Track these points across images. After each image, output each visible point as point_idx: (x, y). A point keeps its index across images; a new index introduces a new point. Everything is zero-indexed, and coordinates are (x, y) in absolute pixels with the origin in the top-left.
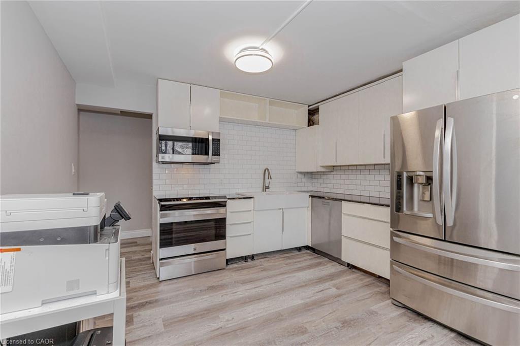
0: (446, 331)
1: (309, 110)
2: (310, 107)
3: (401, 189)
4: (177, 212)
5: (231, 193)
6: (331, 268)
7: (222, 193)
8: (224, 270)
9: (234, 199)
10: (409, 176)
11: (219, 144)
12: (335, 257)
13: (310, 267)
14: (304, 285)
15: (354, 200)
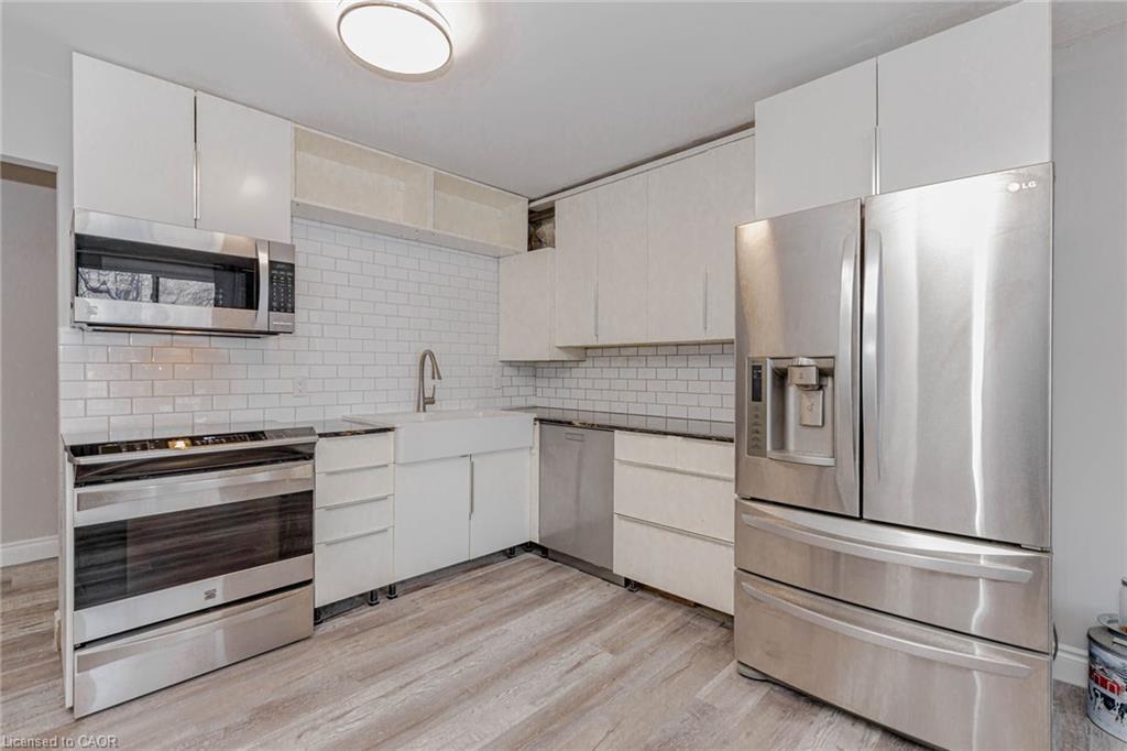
0: (860, 730)
1: (531, 212)
2: (533, 205)
3: (760, 400)
4: (151, 486)
5: (327, 418)
6: (588, 596)
7: (302, 419)
8: (308, 643)
9: (337, 434)
10: (779, 369)
11: (293, 278)
12: (597, 567)
13: (540, 599)
14: (532, 657)
15: (650, 427)
